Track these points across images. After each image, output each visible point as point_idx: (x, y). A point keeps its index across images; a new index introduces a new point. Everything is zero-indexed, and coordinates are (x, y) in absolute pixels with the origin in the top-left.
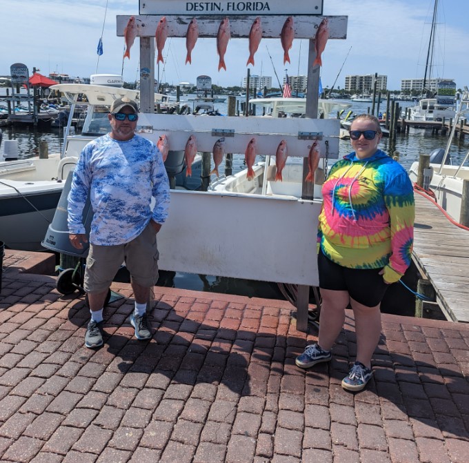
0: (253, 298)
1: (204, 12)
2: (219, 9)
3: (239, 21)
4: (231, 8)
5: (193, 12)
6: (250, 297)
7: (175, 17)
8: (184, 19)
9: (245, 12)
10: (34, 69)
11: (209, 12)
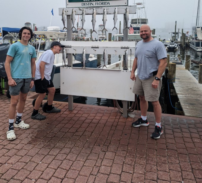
0: (109, 107)
1: (88, 6)
2: (93, 5)
3: (99, 9)
4: (97, 4)
5: (84, 6)
6: (108, 107)
7: (78, 8)
8: (81, 9)
9: (101, 5)
10: (34, 24)
11: (90, 6)
